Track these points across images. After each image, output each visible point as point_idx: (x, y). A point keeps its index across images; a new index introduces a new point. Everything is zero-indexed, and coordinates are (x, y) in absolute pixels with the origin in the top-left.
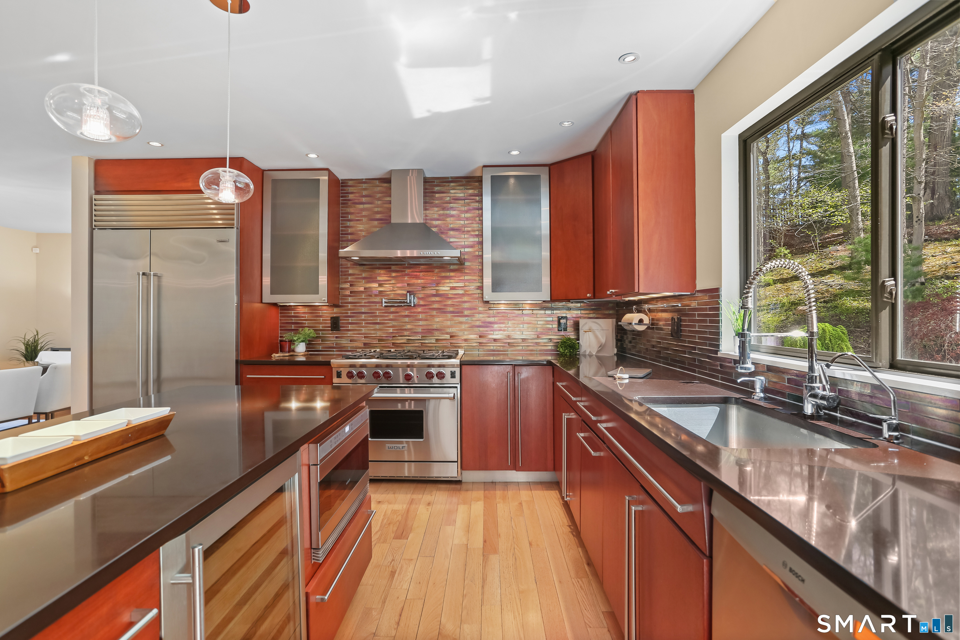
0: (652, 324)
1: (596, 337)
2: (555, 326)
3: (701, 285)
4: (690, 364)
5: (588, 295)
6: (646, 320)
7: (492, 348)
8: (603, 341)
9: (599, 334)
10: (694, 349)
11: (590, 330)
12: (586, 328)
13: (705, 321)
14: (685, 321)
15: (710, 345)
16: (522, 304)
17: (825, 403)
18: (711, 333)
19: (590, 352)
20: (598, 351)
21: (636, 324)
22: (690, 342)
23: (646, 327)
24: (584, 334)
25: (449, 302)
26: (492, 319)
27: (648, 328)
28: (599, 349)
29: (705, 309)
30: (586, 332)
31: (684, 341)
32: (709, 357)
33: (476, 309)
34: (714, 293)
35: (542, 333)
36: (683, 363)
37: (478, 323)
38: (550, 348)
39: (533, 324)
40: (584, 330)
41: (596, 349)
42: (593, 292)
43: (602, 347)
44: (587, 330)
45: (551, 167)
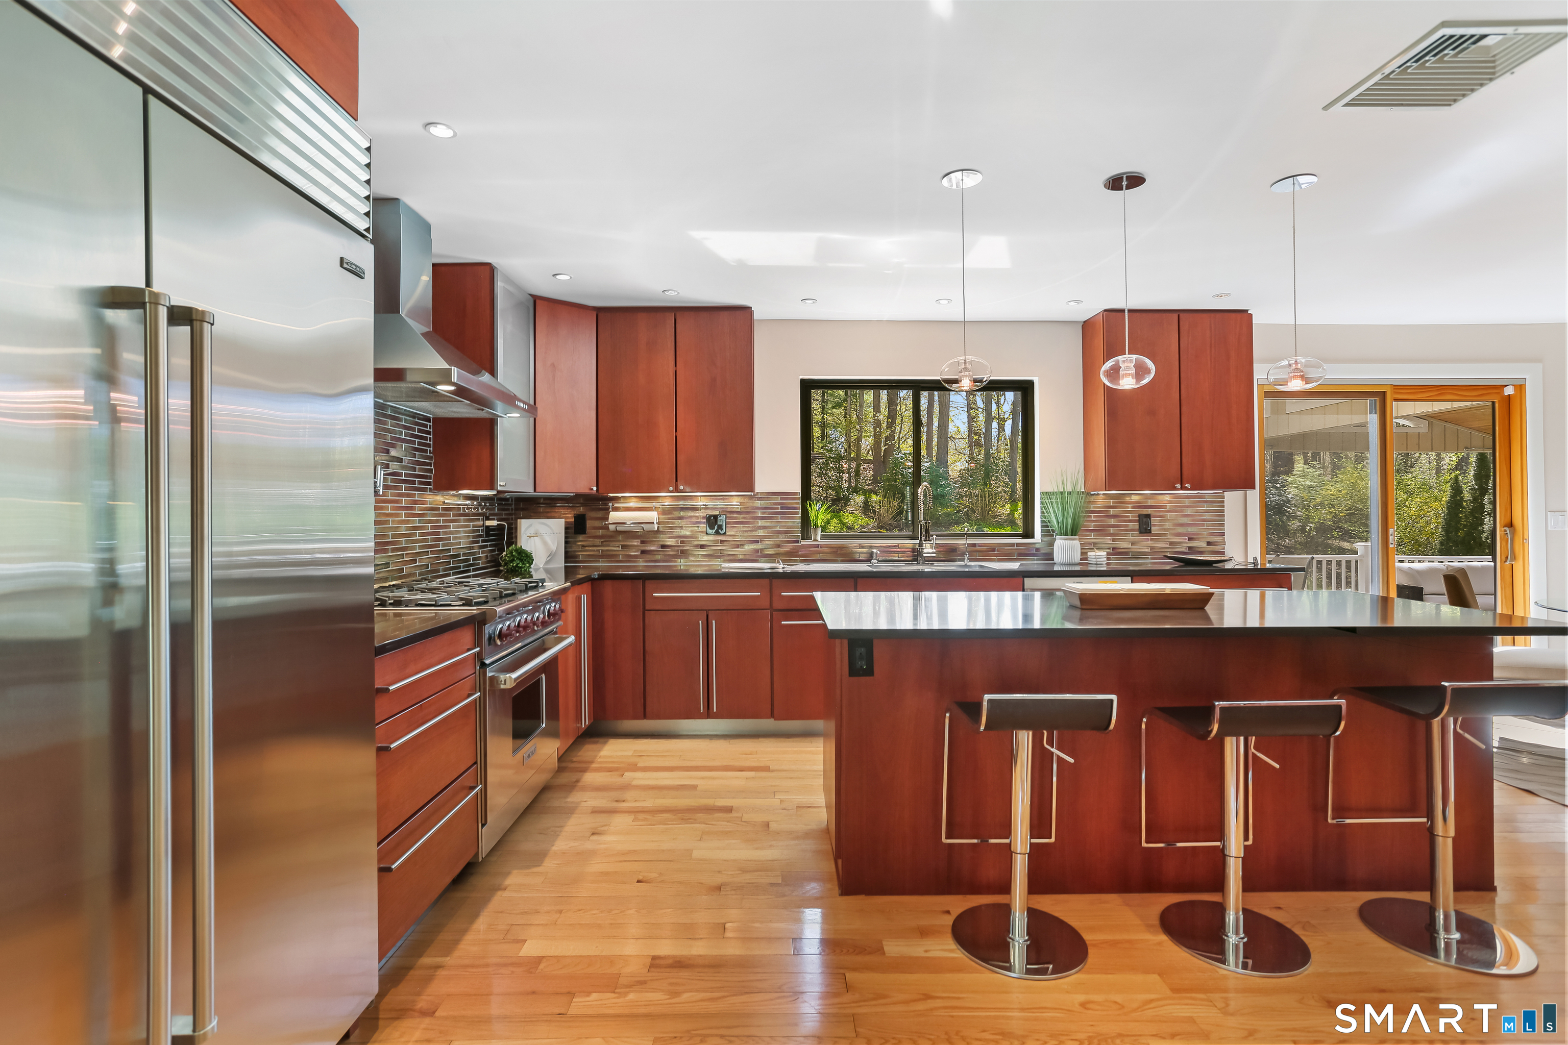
1: (545, 543)
8: (553, 547)
9: (548, 539)
11: (536, 535)
12: (531, 532)
13: (774, 518)
14: (736, 518)
20: (547, 563)
24: (528, 540)
28: (548, 559)
29: (774, 508)
30: (530, 537)
40: (528, 535)
41: (544, 560)
42: (597, 486)
43: (551, 557)
44: (531, 535)
45: (538, 301)
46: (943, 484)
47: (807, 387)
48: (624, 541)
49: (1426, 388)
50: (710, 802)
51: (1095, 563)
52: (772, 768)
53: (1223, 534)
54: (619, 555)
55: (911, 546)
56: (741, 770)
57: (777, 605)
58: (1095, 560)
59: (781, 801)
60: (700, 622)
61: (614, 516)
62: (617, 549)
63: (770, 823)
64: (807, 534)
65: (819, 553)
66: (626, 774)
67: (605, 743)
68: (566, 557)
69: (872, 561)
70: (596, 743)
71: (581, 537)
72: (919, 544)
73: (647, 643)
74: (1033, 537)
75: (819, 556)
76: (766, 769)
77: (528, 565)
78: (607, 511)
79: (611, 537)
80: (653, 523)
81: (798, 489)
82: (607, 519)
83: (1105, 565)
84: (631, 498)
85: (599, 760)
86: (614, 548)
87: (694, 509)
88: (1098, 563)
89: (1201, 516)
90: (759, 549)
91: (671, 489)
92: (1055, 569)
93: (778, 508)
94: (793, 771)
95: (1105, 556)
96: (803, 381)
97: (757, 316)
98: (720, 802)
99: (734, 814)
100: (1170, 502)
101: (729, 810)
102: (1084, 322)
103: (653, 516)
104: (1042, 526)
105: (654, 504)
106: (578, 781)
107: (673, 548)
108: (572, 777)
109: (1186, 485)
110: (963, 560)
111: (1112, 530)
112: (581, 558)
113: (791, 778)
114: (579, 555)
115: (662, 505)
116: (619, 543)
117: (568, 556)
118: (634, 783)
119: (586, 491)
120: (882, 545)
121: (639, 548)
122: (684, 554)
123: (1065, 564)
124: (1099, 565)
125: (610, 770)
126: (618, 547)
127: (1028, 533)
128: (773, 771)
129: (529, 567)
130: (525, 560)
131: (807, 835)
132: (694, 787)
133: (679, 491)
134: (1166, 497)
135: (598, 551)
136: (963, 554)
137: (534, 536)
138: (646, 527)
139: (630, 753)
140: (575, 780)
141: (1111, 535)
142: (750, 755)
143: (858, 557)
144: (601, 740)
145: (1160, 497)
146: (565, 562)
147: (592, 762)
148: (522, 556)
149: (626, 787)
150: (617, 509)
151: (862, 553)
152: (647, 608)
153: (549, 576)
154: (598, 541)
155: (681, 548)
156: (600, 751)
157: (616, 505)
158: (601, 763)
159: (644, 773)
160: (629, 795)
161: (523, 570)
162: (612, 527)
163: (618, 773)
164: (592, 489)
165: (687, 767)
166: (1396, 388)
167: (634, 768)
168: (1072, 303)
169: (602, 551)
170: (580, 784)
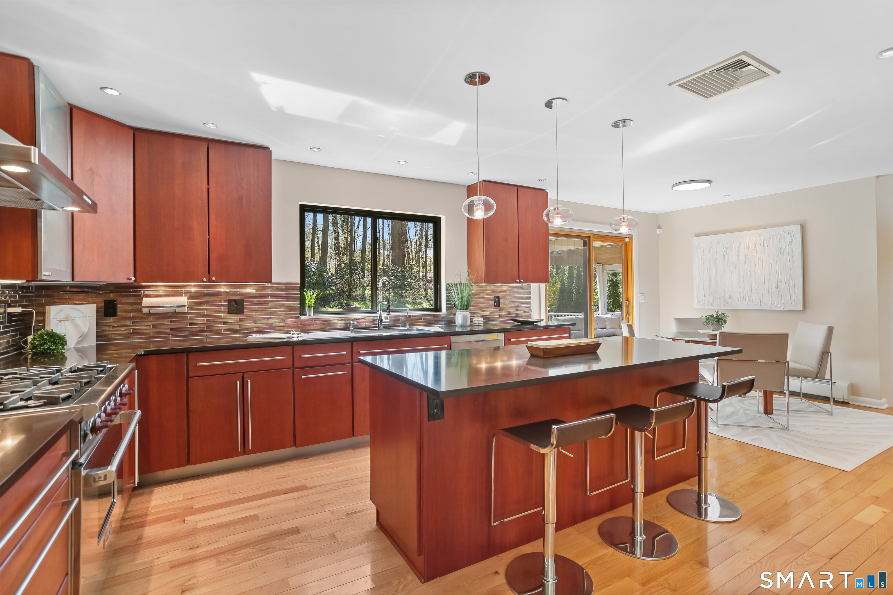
1: (76, 326)
8: (85, 329)
9: (79, 322)
11: (67, 319)
12: (61, 316)
13: (281, 301)
14: (252, 301)
18: (288, 307)
20: (78, 343)
22: (259, 315)
28: (80, 340)
29: (281, 294)
30: (60, 321)
31: (251, 315)
34: (293, 285)
40: (58, 319)
41: (75, 340)
42: (135, 276)
43: (83, 337)
44: (62, 319)
45: (74, 110)
46: (327, 277)
47: (304, 209)
48: (154, 321)
49: (602, 236)
50: (275, 528)
51: (478, 325)
52: (308, 485)
53: (530, 307)
54: (149, 333)
55: (372, 318)
56: (286, 492)
57: (297, 365)
58: (478, 323)
59: (332, 513)
60: (238, 382)
61: (147, 301)
62: (148, 327)
63: (335, 534)
64: (303, 312)
65: (313, 325)
66: (187, 519)
67: (151, 493)
68: (97, 336)
69: (350, 329)
70: (142, 494)
71: (111, 319)
72: (380, 316)
73: (190, 403)
74: (441, 311)
75: (313, 327)
76: (304, 488)
77: (61, 347)
78: (139, 298)
79: (142, 318)
80: (185, 306)
81: (298, 281)
82: (141, 303)
83: (482, 326)
84: (161, 287)
85: (153, 511)
86: (143, 327)
87: (218, 295)
88: (479, 325)
89: (521, 297)
90: (269, 323)
91: (205, 279)
92: (456, 330)
93: (283, 294)
94: (325, 485)
95: (482, 321)
96: (301, 206)
97: (274, 156)
98: (286, 526)
99: (303, 534)
100: (508, 290)
101: (296, 531)
102: (468, 186)
103: (184, 300)
104: (447, 304)
105: (184, 291)
106: (140, 538)
107: (199, 325)
108: (133, 535)
109: (521, 281)
110: (405, 326)
111: (482, 306)
112: (111, 337)
113: (327, 491)
114: (109, 334)
115: (189, 292)
116: (150, 323)
117: (99, 336)
118: (200, 525)
119: (125, 281)
120: (355, 318)
121: (170, 326)
122: (210, 330)
123: (463, 326)
124: (480, 326)
125: (169, 519)
126: (150, 326)
127: (437, 308)
128: (311, 488)
129: (63, 348)
130: (58, 342)
131: (368, 537)
132: (256, 517)
133: (212, 281)
134: (505, 287)
135: (129, 330)
136: (405, 322)
137: (64, 321)
138: (178, 310)
139: (181, 498)
140: (136, 538)
141: (481, 308)
142: (285, 478)
143: (339, 326)
144: (146, 491)
145: (503, 287)
146: (97, 341)
147: (146, 515)
148: (54, 339)
149: (193, 532)
150: (147, 296)
151: (342, 323)
152: (190, 375)
153: (80, 354)
154: (129, 322)
155: (207, 325)
156: (149, 501)
157: (146, 292)
158: (155, 513)
159: (203, 514)
160: (200, 539)
161: (55, 351)
162: (145, 311)
163: (178, 520)
164: (131, 279)
165: (240, 499)
166: (594, 235)
167: (191, 511)
168: (471, 174)
169: (133, 329)
170: (144, 540)
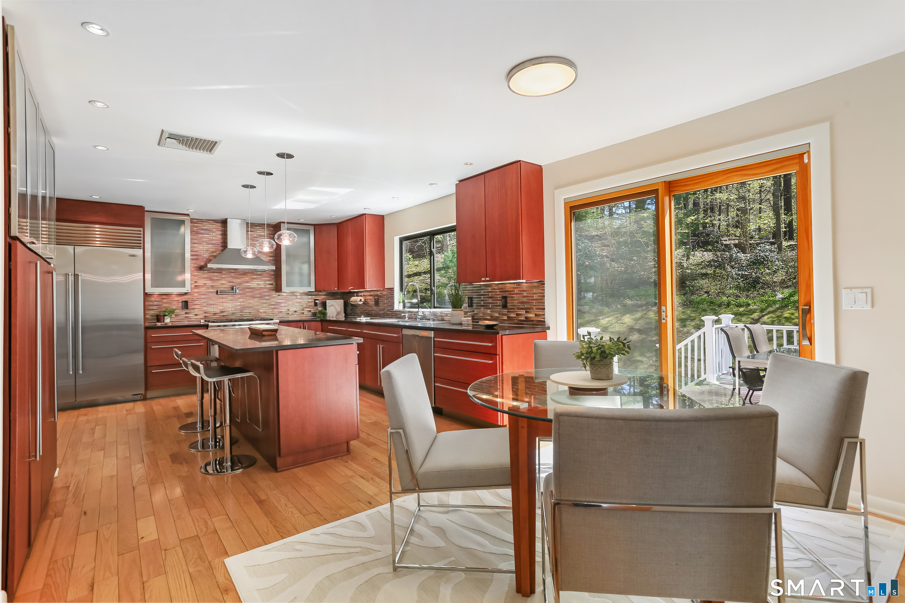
0: (365, 301)
2: (313, 304)
3: (387, 286)
4: (383, 315)
5: (336, 289)
6: (363, 300)
7: (281, 316)
8: (339, 310)
9: (336, 307)
10: (385, 309)
11: (332, 305)
12: (330, 304)
13: (389, 299)
14: (380, 299)
15: (391, 307)
16: (296, 293)
17: (421, 317)
18: (391, 303)
19: (332, 316)
21: (358, 301)
22: (382, 307)
23: (363, 302)
24: (328, 307)
25: (257, 292)
26: (281, 301)
27: (363, 303)
29: (389, 295)
30: (330, 306)
31: (381, 307)
32: (390, 311)
33: (271, 296)
34: (392, 290)
35: (306, 308)
36: (380, 315)
37: (273, 303)
38: (310, 315)
39: (302, 303)
41: (335, 314)
43: (338, 313)
53: (544, 309)
58: (467, 322)
89: (532, 296)
95: (471, 321)
109: (487, 279)
124: (469, 326)
134: (515, 285)
